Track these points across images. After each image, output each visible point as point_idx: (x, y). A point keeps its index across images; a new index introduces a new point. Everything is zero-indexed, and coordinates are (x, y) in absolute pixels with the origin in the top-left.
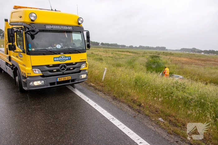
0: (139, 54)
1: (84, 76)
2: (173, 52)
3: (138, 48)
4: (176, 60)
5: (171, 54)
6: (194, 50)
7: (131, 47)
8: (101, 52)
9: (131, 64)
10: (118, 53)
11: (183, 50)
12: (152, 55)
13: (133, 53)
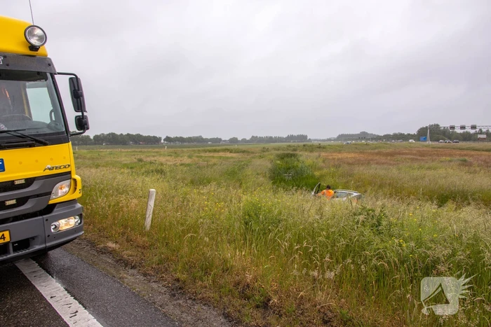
0: (253, 153)
1: (67, 224)
2: (323, 144)
3: (248, 141)
4: (334, 159)
5: (320, 148)
6: (363, 136)
7: (234, 141)
8: (164, 155)
9: (235, 176)
10: (203, 154)
11: (341, 137)
12: (280, 152)
13: (238, 152)
